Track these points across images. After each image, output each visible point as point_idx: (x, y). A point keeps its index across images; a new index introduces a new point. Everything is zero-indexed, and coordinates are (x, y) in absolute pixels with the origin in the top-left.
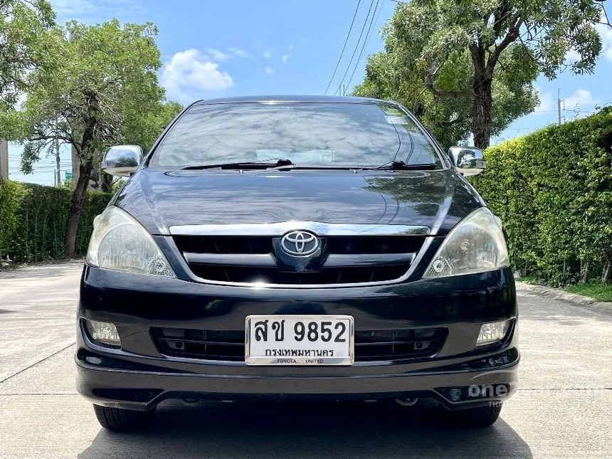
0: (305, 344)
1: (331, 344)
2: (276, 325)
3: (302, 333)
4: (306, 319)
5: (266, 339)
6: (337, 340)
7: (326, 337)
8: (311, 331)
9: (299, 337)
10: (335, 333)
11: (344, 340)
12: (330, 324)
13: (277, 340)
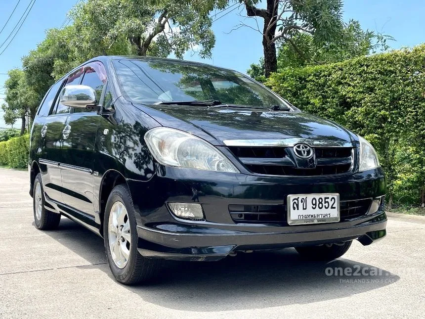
0: (317, 211)
1: (329, 210)
2: (303, 200)
3: (315, 204)
4: (317, 196)
5: (298, 209)
6: (332, 208)
7: (327, 207)
8: (320, 203)
9: (314, 206)
10: (331, 204)
11: (335, 208)
12: (328, 198)
13: (304, 209)
